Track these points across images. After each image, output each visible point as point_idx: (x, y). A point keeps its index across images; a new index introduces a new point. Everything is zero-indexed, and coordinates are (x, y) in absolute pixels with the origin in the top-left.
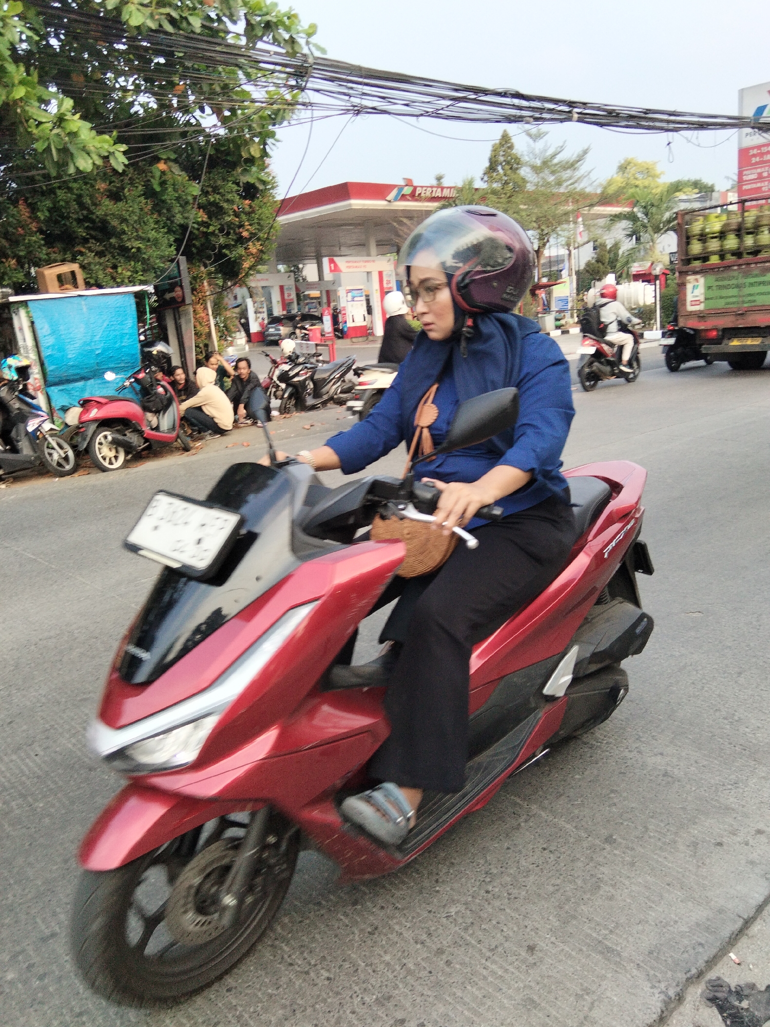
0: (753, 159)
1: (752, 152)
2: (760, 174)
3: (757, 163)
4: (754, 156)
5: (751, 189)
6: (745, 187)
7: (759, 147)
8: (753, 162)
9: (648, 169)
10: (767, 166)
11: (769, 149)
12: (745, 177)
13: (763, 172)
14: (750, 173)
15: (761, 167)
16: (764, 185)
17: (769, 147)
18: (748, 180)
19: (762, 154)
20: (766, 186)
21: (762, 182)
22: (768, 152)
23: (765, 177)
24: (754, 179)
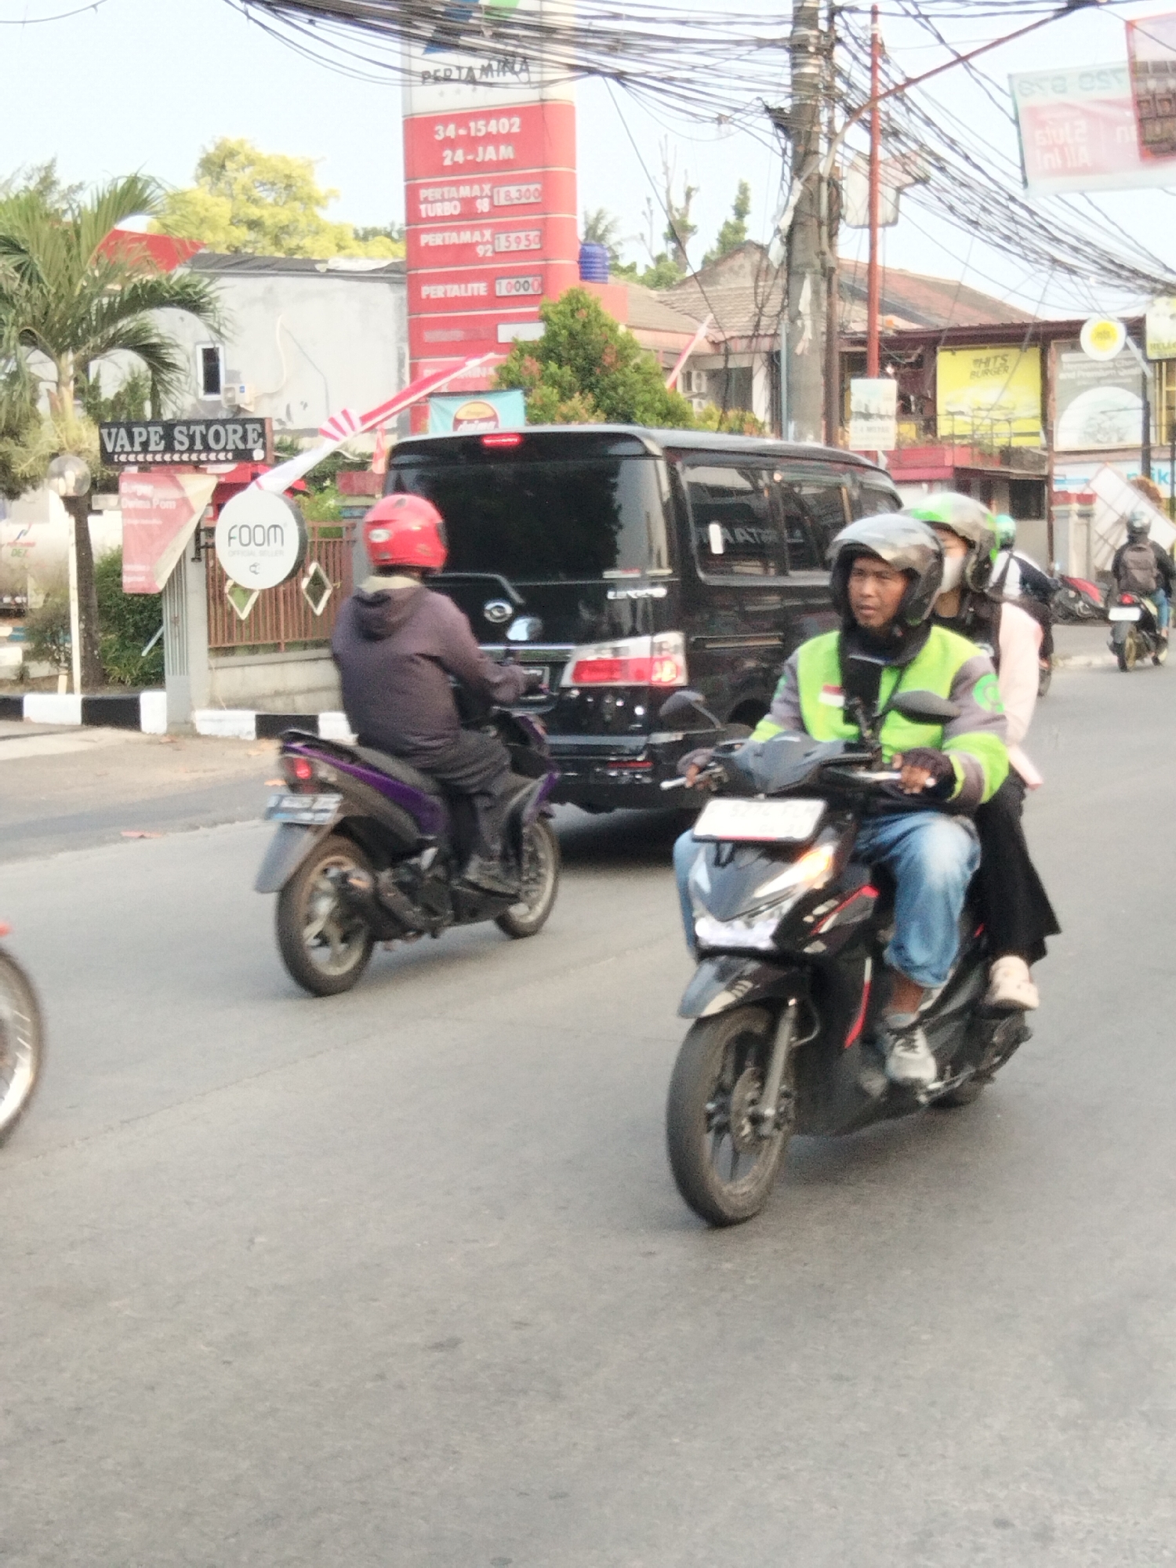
0: (448, 153)
1: (442, 133)
2: (469, 203)
3: (456, 168)
4: (450, 143)
5: (444, 248)
6: (425, 239)
7: (462, 119)
8: (447, 162)
9: (288, 177)
10: (489, 180)
11: (493, 126)
12: (423, 207)
13: (475, 198)
14: (438, 196)
15: (471, 182)
16: (484, 241)
17: (493, 122)
18: (436, 219)
19: (472, 143)
20: (487, 242)
21: (473, 228)
22: (491, 139)
23: (483, 215)
24: (452, 218)
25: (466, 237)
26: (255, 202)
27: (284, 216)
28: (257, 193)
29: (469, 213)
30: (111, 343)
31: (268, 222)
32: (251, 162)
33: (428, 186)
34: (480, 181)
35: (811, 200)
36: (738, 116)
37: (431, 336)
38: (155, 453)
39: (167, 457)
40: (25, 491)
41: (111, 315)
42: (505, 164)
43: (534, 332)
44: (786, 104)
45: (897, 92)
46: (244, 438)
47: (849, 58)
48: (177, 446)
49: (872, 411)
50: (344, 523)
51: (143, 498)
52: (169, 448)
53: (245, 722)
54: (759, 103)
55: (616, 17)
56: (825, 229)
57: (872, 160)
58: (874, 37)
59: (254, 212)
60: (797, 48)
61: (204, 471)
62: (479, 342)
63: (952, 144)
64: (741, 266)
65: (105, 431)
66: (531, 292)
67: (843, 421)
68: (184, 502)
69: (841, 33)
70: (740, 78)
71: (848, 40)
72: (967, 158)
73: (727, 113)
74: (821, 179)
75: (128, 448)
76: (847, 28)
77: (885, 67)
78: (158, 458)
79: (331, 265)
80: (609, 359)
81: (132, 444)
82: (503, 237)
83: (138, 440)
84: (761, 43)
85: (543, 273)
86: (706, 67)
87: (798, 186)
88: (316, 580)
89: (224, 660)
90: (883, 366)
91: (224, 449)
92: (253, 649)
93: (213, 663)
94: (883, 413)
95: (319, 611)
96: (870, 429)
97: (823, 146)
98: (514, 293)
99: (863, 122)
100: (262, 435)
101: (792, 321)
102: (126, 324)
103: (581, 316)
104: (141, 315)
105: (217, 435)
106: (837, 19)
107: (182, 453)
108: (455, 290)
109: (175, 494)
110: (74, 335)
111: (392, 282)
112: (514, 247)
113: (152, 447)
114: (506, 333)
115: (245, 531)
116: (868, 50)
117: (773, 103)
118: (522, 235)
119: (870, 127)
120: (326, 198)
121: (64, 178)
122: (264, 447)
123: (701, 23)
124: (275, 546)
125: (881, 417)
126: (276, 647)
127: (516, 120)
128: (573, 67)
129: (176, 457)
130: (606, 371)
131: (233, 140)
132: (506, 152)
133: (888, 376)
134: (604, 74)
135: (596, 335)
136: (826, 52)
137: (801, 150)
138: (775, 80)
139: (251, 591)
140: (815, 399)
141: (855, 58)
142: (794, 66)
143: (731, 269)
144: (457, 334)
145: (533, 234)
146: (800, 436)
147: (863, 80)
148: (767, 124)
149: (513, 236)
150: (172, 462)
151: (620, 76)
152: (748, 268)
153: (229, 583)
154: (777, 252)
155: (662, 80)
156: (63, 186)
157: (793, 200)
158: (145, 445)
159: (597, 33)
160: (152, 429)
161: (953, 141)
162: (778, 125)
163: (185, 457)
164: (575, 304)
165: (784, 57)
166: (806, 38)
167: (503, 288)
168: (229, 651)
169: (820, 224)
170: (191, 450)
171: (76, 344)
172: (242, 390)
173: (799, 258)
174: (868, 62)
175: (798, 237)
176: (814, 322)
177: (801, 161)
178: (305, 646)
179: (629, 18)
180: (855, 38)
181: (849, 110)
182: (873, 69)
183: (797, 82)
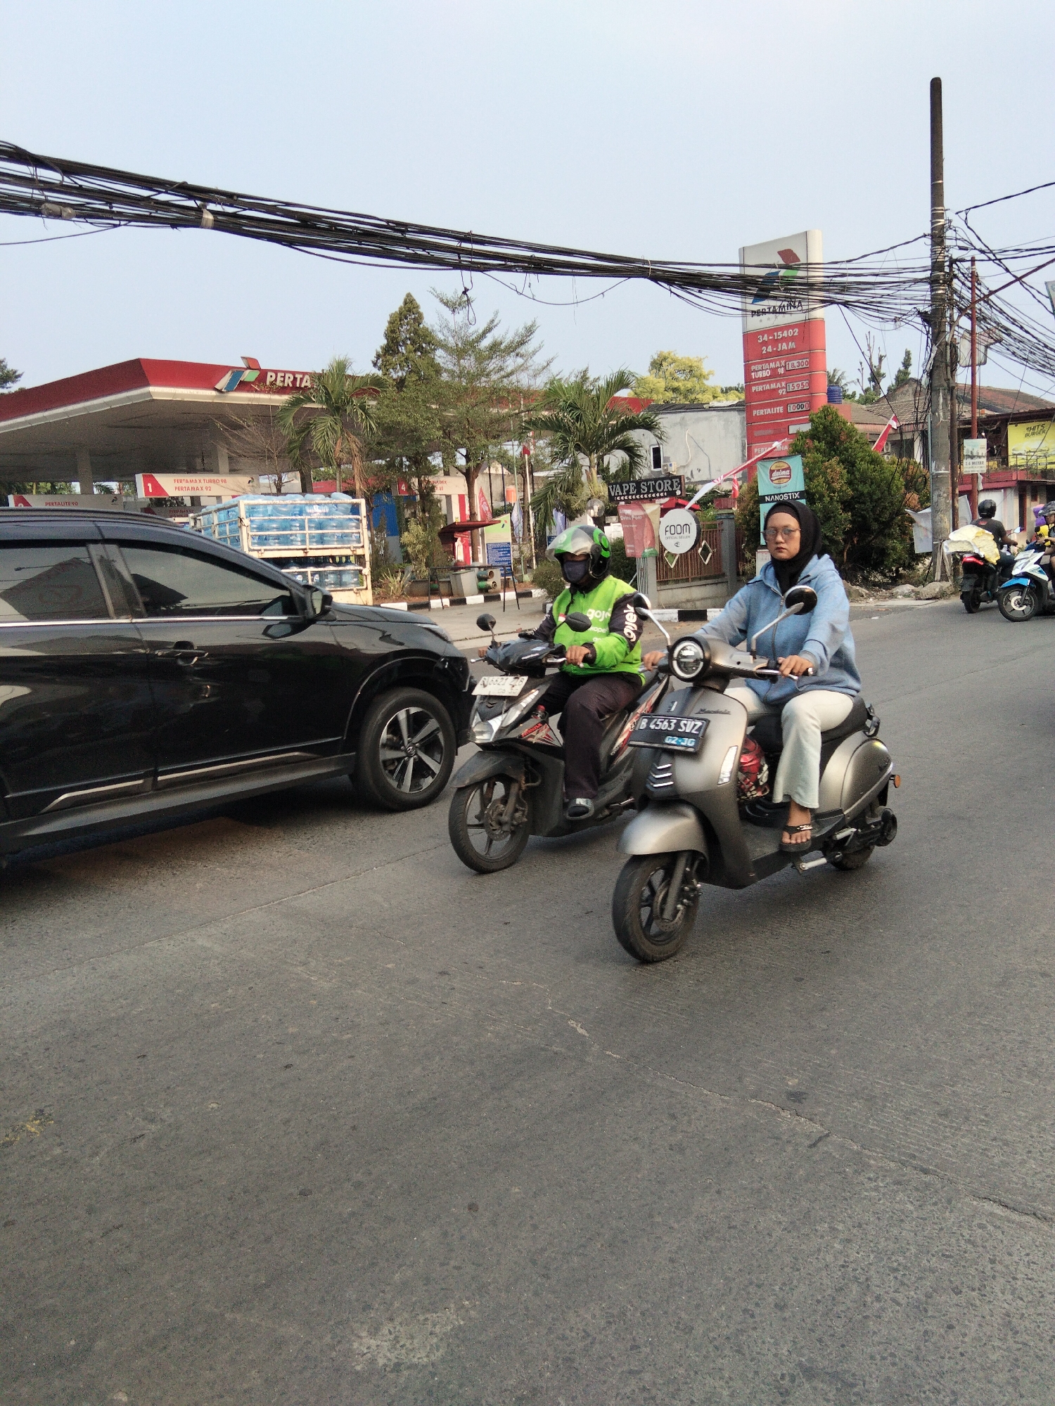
0: (764, 348)
1: (761, 339)
2: (774, 371)
3: (769, 355)
4: (765, 343)
5: (764, 392)
6: (754, 389)
7: (770, 331)
9: (691, 367)
10: (783, 359)
11: (785, 334)
12: (753, 374)
13: (778, 368)
14: (760, 368)
15: (775, 361)
16: (781, 387)
17: (785, 332)
18: (759, 379)
19: (776, 342)
20: (784, 388)
21: (777, 381)
22: (784, 339)
23: (781, 375)
24: (766, 378)
25: (773, 386)
26: (676, 379)
27: (689, 385)
28: (677, 375)
29: (774, 374)
30: (612, 448)
31: (682, 388)
32: (674, 361)
33: (755, 364)
34: (779, 360)
35: (942, 354)
36: (904, 317)
37: (757, 433)
38: (632, 495)
39: (638, 497)
40: (577, 517)
41: (612, 435)
42: (792, 351)
43: (806, 428)
44: (928, 309)
45: (986, 299)
46: (672, 486)
47: (961, 284)
48: (642, 491)
49: (975, 454)
50: (718, 522)
51: (628, 515)
52: (639, 493)
53: (674, 614)
54: (915, 310)
55: (843, 275)
56: (949, 368)
57: (972, 333)
58: (973, 273)
59: (676, 384)
60: (933, 282)
61: (654, 502)
62: (780, 434)
63: (1014, 322)
64: (907, 391)
65: (610, 487)
66: (804, 409)
67: (960, 462)
68: (646, 516)
69: (956, 272)
70: (906, 299)
71: (960, 275)
72: (1021, 328)
73: (899, 316)
74: (947, 344)
75: (621, 494)
76: (959, 270)
77: (979, 287)
78: (634, 497)
79: (711, 405)
80: (843, 438)
81: (622, 492)
82: (791, 385)
83: (625, 490)
84: (916, 281)
85: (811, 400)
86: (888, 295)
87: (935, 348)
88: (705, 548)
89: (663, 587)
90: (980, 433)
91: (663, 491)
92: (677, 582)
93: (659, 588)
94: (980, 454)
95: (706, 563)
96: (973, 463)
97: (948, 328)
98: (796, 410)
99: (967, 315)
100: (680, 483)
101: (933, 413)
102: (619, 438)
103: (829, 418)
104: (625, 433)
105: (660, 484)
106: (954, 266)
107: (644, 494)
108: (768, 411)
109: (642, 513)
110: (597, 444)
111: (739, 410)
112: (796, 389)
113: (631, 493)
114: (793, 429)
115: (673, 528)
116: (970, 279)
117: (921, 308)
118: (800, 383)
119: (971, 318)
120: (708, 375)
121: (592, 375)
122: (681, 489)
123: (885, 274)
124: (686, 534)
125: (980, 457)
126: (687, 580)
127: (797, 330)
128: (823, 301)
129: (642, 496)
130: (842, 443)
131: (665, 352)
132: (792, 345)
133: (983, 437)
134: (838, 303)
135: (836, 426)
136: (948, 283)
137: (936, 331)
138: (923, 298)
139: (676, 555)
140: (946, 451)
141: (963, 284)
142: (932, 291)
143: (902, 393)
144: (770, 432)
145: (805, 382)
146: (938, 468)
147: (967, 294)
148: (919, 320)
149: (795, 384)
150: (640, 499)
151: (846, 304)
152: (911, 391)
153: (666, 552)
154: (925, 381)
155: (866, 304)
156: (591, 379)
157: (933, 355)
158: (628, 492)
159: (834, 284)
160: (631, 484)
161: (1014, 320)
162: (924, 320)
163: (646, 496)
164: (826, 412)
165: (928, 287)
166: (939, 276)
167: (791, 408)
168: (666, 583)
169: (947, 366)
170: (648, 493)
171: (598, 448)
172: (671, 465)
173: (936, 383)
174: (969, 284)
175: (936, 373)
176: (944, 413)
177: (936, 337)
178: (700, 579)
179: (850, 275)
180: (962, 274)
181: (960, 310)
182: (972, 289)
183: (933, 298)
